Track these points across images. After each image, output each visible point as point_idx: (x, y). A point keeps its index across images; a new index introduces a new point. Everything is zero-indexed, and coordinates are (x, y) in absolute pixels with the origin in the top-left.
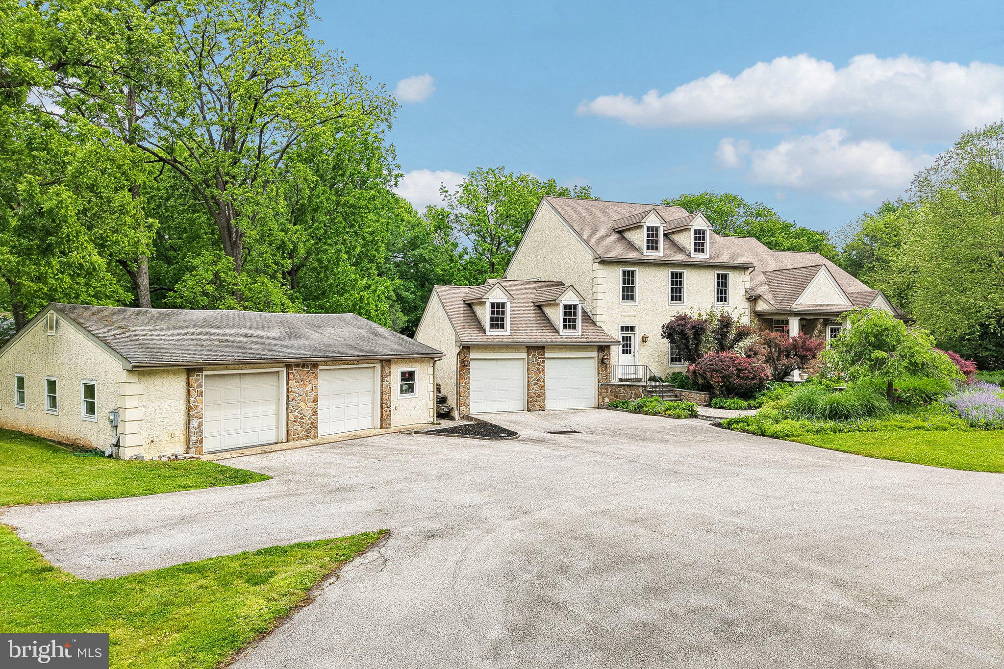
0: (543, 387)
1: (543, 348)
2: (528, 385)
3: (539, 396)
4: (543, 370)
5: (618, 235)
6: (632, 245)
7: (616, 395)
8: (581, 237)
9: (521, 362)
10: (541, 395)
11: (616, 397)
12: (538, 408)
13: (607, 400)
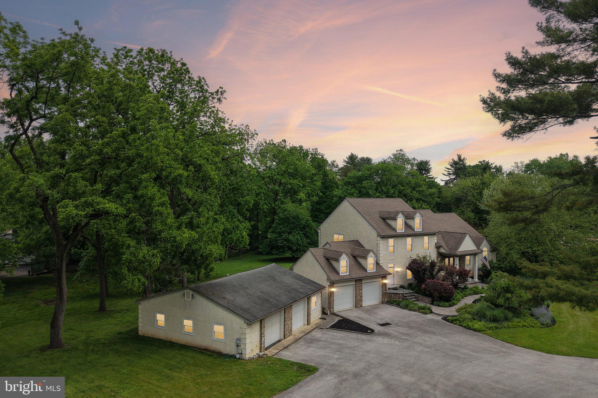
0: (362, 296)
1: (362, 279)
2: (356, 296)
3: (360, 301)
4: (362, 289)
5: (383, 220)
6: (391, 226)
7: (390, 297)
8: (370, 224)
9: (352, 286)
10: (361, 300)
11: (390, 298)
12: (359, 306)
13: (386, 299)
